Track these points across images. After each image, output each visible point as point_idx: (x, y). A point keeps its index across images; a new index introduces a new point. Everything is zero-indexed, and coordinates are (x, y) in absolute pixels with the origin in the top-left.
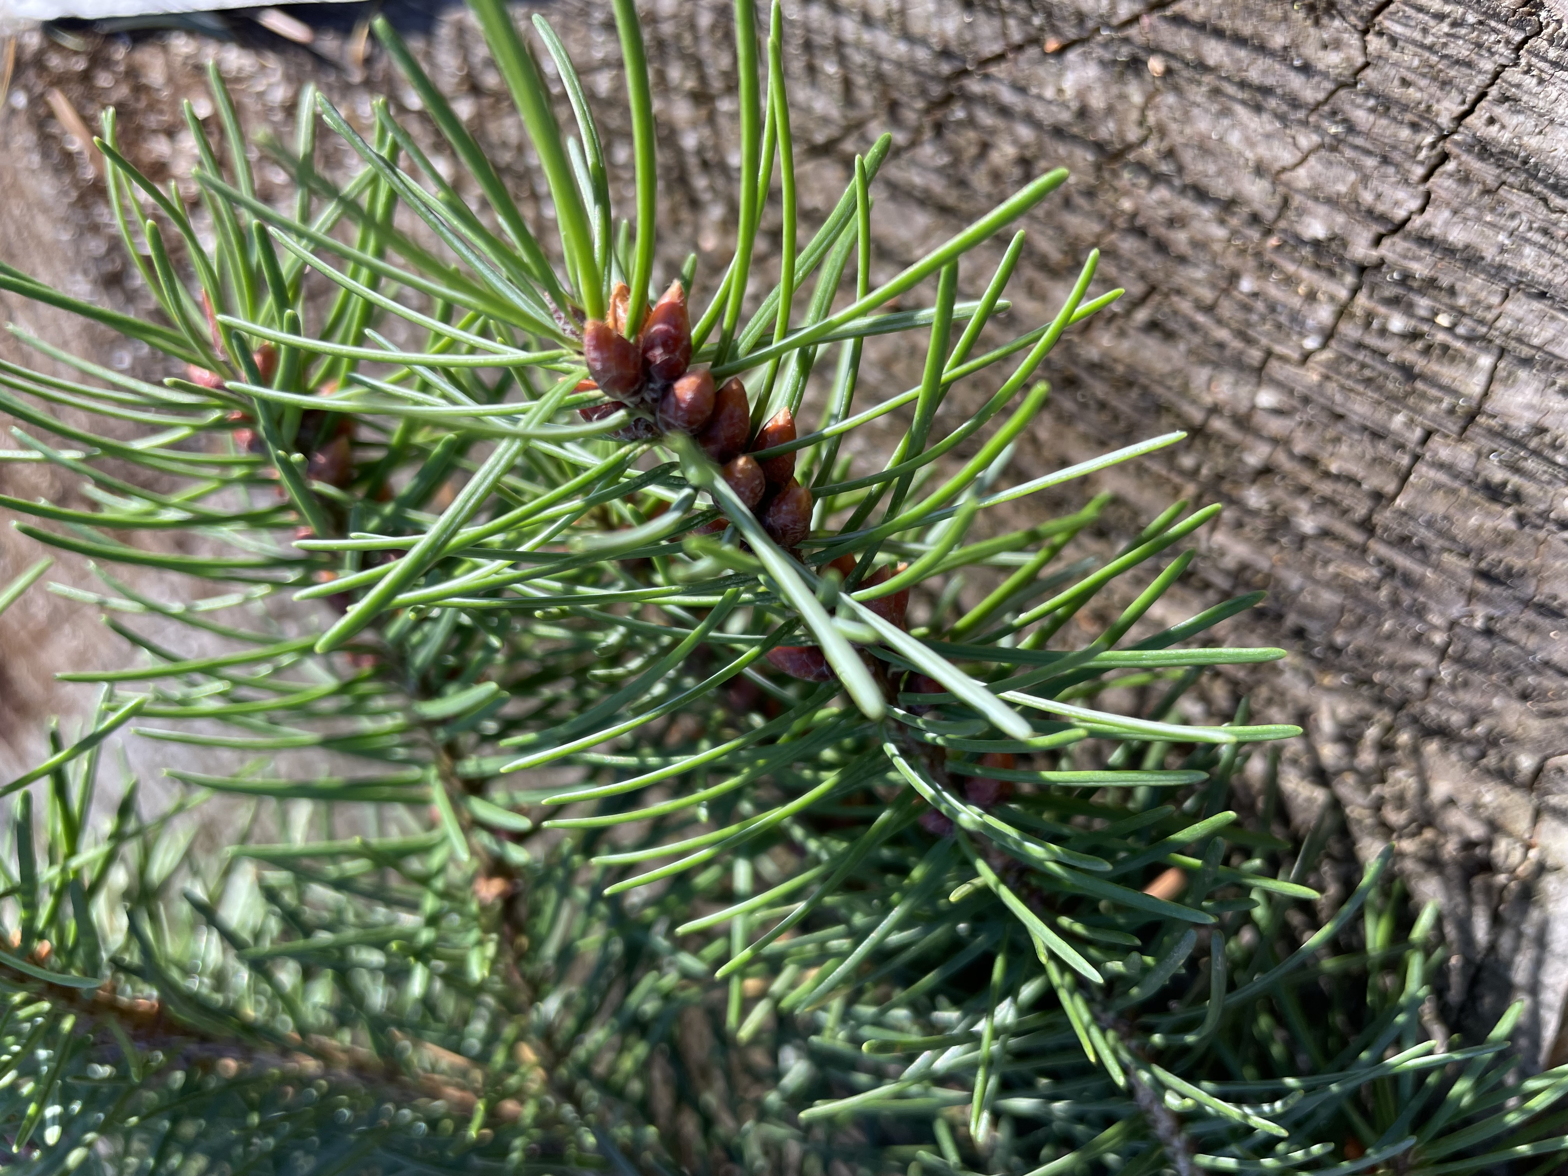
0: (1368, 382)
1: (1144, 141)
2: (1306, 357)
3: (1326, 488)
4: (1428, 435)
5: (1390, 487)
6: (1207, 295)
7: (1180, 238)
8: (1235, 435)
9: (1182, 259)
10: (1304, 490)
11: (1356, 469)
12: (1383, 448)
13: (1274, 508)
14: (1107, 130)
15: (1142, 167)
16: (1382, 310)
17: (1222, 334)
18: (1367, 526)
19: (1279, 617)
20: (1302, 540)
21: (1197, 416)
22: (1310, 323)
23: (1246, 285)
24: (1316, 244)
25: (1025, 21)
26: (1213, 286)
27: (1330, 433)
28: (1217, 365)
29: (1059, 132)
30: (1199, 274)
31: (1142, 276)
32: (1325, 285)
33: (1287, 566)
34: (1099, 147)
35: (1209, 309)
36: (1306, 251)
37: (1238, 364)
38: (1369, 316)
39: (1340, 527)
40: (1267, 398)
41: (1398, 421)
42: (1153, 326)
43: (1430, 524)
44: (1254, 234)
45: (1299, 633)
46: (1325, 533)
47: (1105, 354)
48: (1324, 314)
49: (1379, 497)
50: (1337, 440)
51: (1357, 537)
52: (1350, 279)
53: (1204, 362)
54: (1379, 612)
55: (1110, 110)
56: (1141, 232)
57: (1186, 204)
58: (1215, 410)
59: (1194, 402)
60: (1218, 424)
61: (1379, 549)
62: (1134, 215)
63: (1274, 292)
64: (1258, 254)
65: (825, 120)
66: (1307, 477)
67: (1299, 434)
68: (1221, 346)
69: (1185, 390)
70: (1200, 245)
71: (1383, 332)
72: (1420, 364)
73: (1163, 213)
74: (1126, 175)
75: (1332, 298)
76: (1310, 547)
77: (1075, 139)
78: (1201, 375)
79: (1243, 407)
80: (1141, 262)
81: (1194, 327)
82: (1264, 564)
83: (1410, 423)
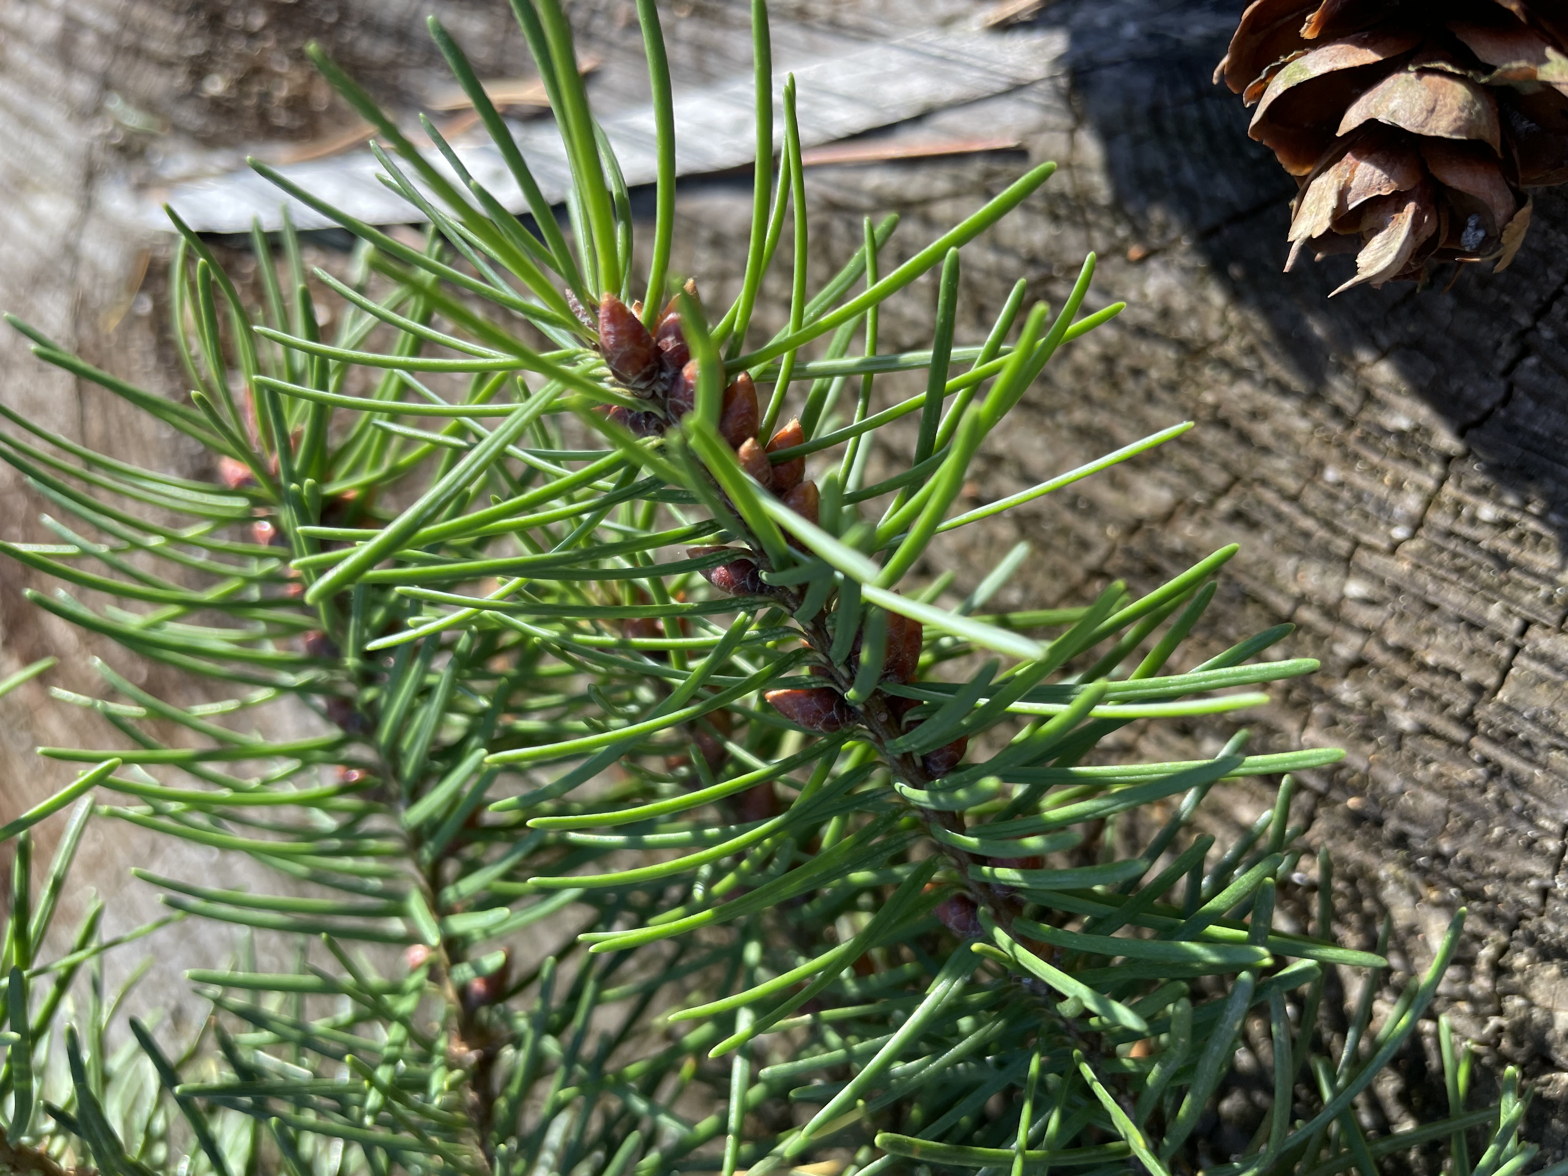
0: (1461, 571)
1: (1225, 339)
2: (1394, 548)
3: (1422, 681)
4: (1527, 625)
5: (1491, 681)
6: (1291, 484)
7: (1263, 431)
8: (1324, 625)
9: (1265, 450)
10: (1399, 684)
11: (1455, 662)
12: (1480, 639)
13: (1369, 701)
14: (1189, 329)
15: (1224, 363)
16: (1470, 499)
17: (1308, 524)
18: (1467, 721)
19: (1379, 823)
20: (1399, 737)
21: (1284, 606)
22: (1398, 511)
23: (1331, 474)
24: (1401, 434)
25: (1110, 233)
26: (1297, 475)
27: (1424, 624)
28: (1302, 555)
29: (1141, 331)
30: (1282, 464)
31: (1225, 466)
32: (1412, 476)
33: (1385, 765)
34: (1182, 345)
35: (1294, 499)
36: (1391, 442)
37: (1326, 554)
38: (1458, 504)
39: (1439, 723)
40: (1355, 588)
41: (1494, 612)
42: (1237, 516)
43: (1534, 719)
44: (1337, 428)
45: (1401, 840)
46: (1425, 730)
47: (1188, 542)
48: (1412, 503)
49: (1478, 689)
50: (1431, 631)
51: (1458, 734)
52: (1436, 469)
53: (1289, 551)
54: (1487, 818)
55: (1192, 311)
56: (1223, 424)
57: (1269, 399)
58: (1302, 600)
59: (1281, 591)
60: (1307, 615)
61: (1482, 747)
62: (1216, 407)
63: (1360, 481)
64: (1341, 445)
65: (914, 324)
66: (1401, 670)
67: (1391, 624)
68: (1306, 535)
69: (1270, 580)
70: (1284, 436)
71: (1473, 520)
72: (1514, 553)
73: (1245, 406)
74: (1208, 372)
75: (1419, 488)
76: (1408, 743)
77: (1157, 337)
78: (1288, 564)
79: (1332, 597)
80: (1223, 453)
81: (1279, 517)
82: (1360, 764)
83: (1508, 612)
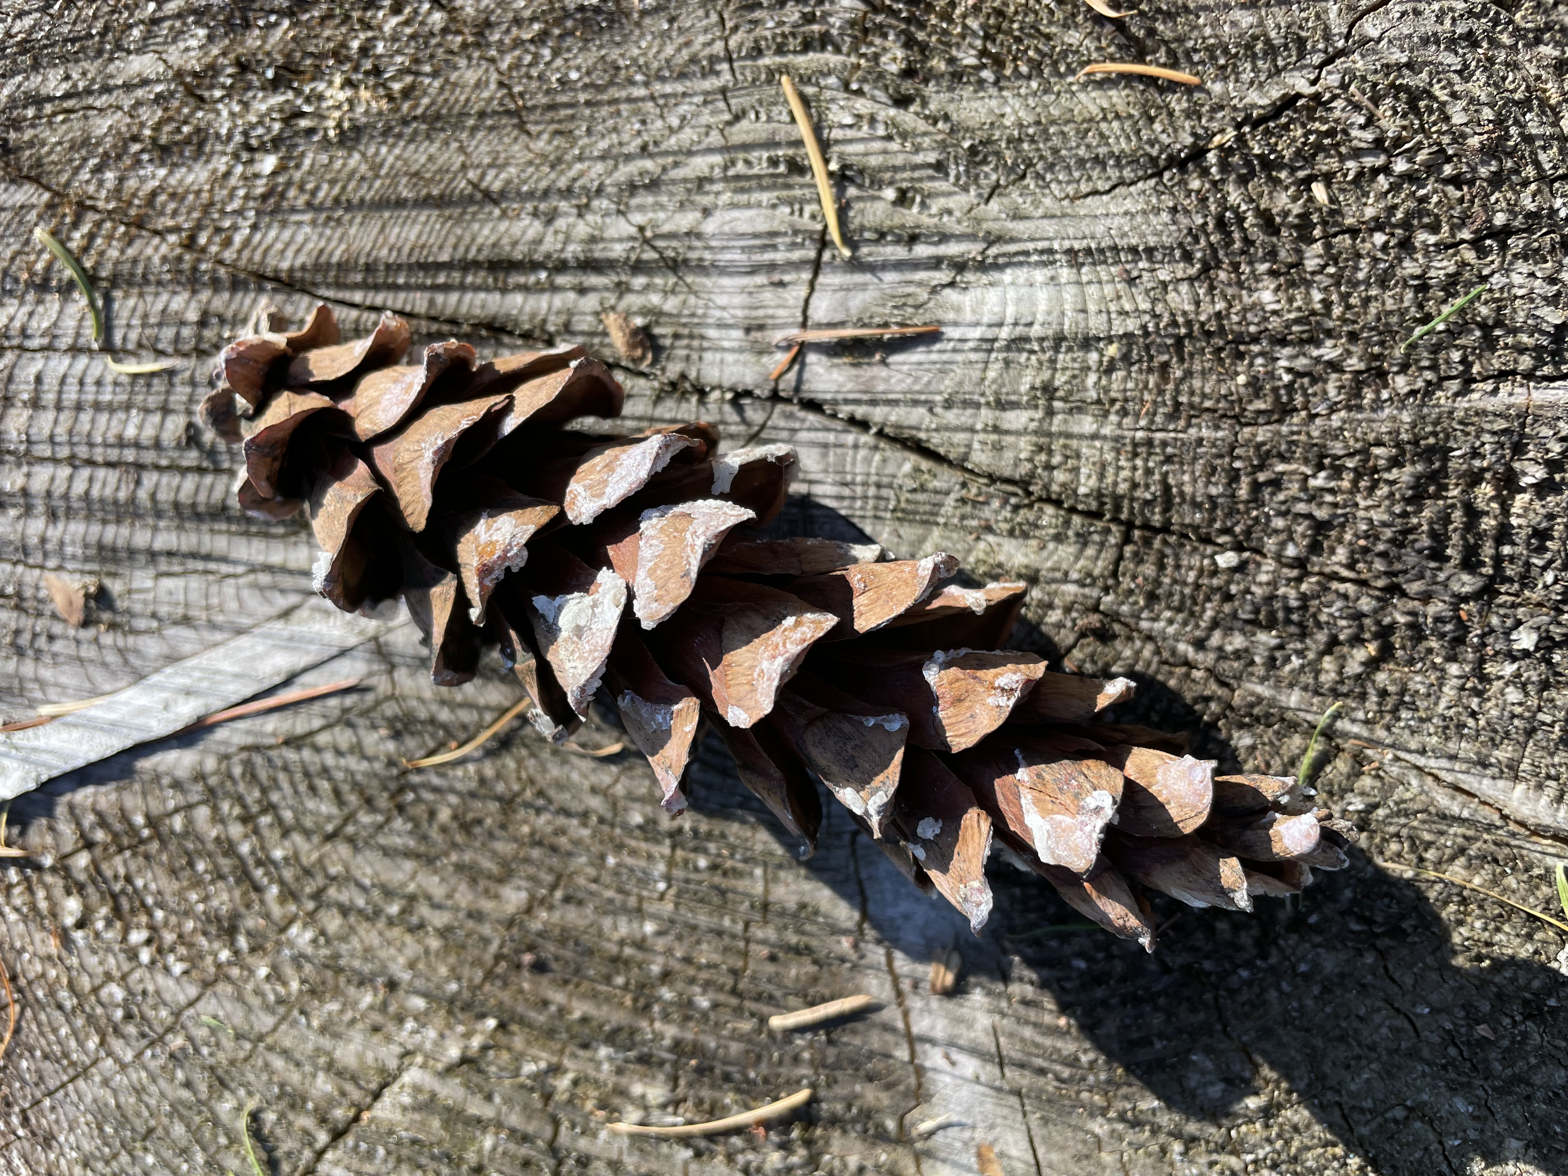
0: (702, 901)
1: (524, 790)
2: (662, 897)
3: (704, 975)
4: (747, 925)
5: (740, 964)
6: (592, 872)
7: (564, 842)
8: (640, 956)
9: (569, 854)
10: (692, 981)
11: (716, 958)
12: (727, 940)
13: (680, 995)
14: (500, 788)
15: (527, 805)
16: (692, 855)
17: (610, 894)
19: (711, 1069)
20: (705, 1014)
21: (614, 949)
22: (656, 873)
23: (611, 861)
24: (640, 827)
25: (433, 736)
26: (592, 864)
27: (693, 939)
28: (614, 913)
29: (473, 795)
30: (583, 860)
31: (551, 870)
32: (655, 850)
33: (704, 1032)
34: (499, 799)
35: (595, 881)
36: (637, 833)
37: (625, 910)
38: (686, 862)
39: (722, 998)
40: (649, 927)
41: (727, 922)
42: (567, 899)
43: (769, 981)
44: (606, 828)
45: (727, 1078)
46: (715, 1006)
47: (545, 923)
48: (661, 868)
49: (735, 973)
50: (698, 942)
51: (734, 1001)
52: (668, 842)
53: (605, 913)
54: (766, 1047)
55: (499, 776)
56: (539, 843)
57: (562, 820)
58: (622, 943)
59: (609, 940)
60: (628, 951)
61: (749, 1005)
62: (532, 834)
63: (629, 861)
64: (612, 839)
66: (691, 972)
67: (677, 945)
68: (611, 901)
69: (600, 934)
70: (577, 843)
71: (696, 869)
72: (724, 883)
73: (549, 829)
74: (521, 813)
75: (662, 856)
76: (712, 1016)
77: (484, 798)
78: (607, 923)
79: (638, 936)
80: (547, 861)
81: (592, 894)
82: (689, 1036)
83: (734, 921)
